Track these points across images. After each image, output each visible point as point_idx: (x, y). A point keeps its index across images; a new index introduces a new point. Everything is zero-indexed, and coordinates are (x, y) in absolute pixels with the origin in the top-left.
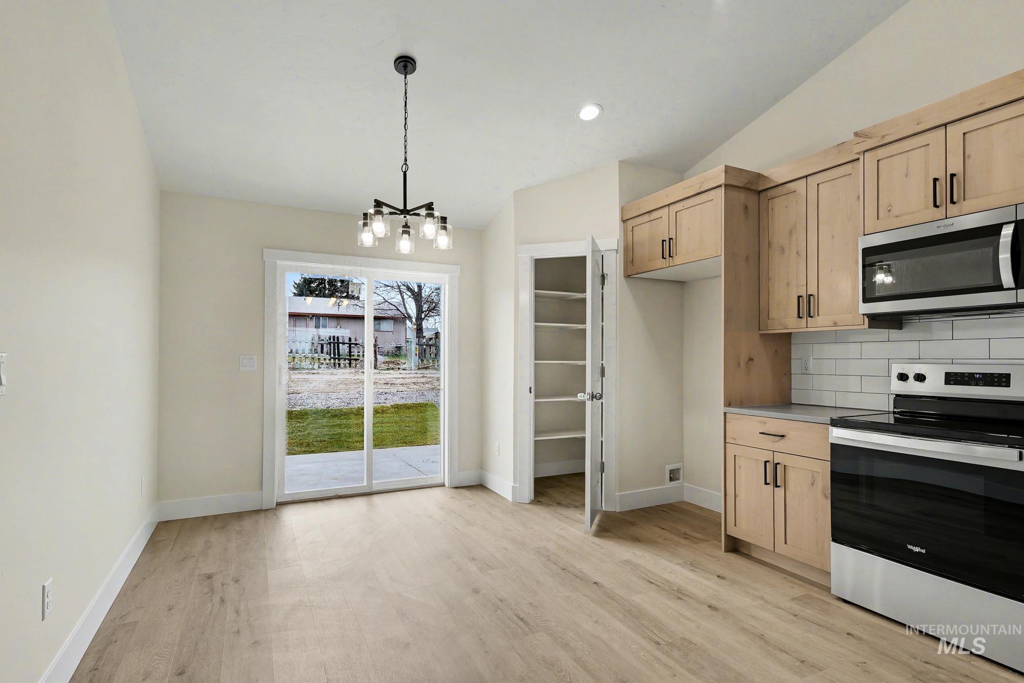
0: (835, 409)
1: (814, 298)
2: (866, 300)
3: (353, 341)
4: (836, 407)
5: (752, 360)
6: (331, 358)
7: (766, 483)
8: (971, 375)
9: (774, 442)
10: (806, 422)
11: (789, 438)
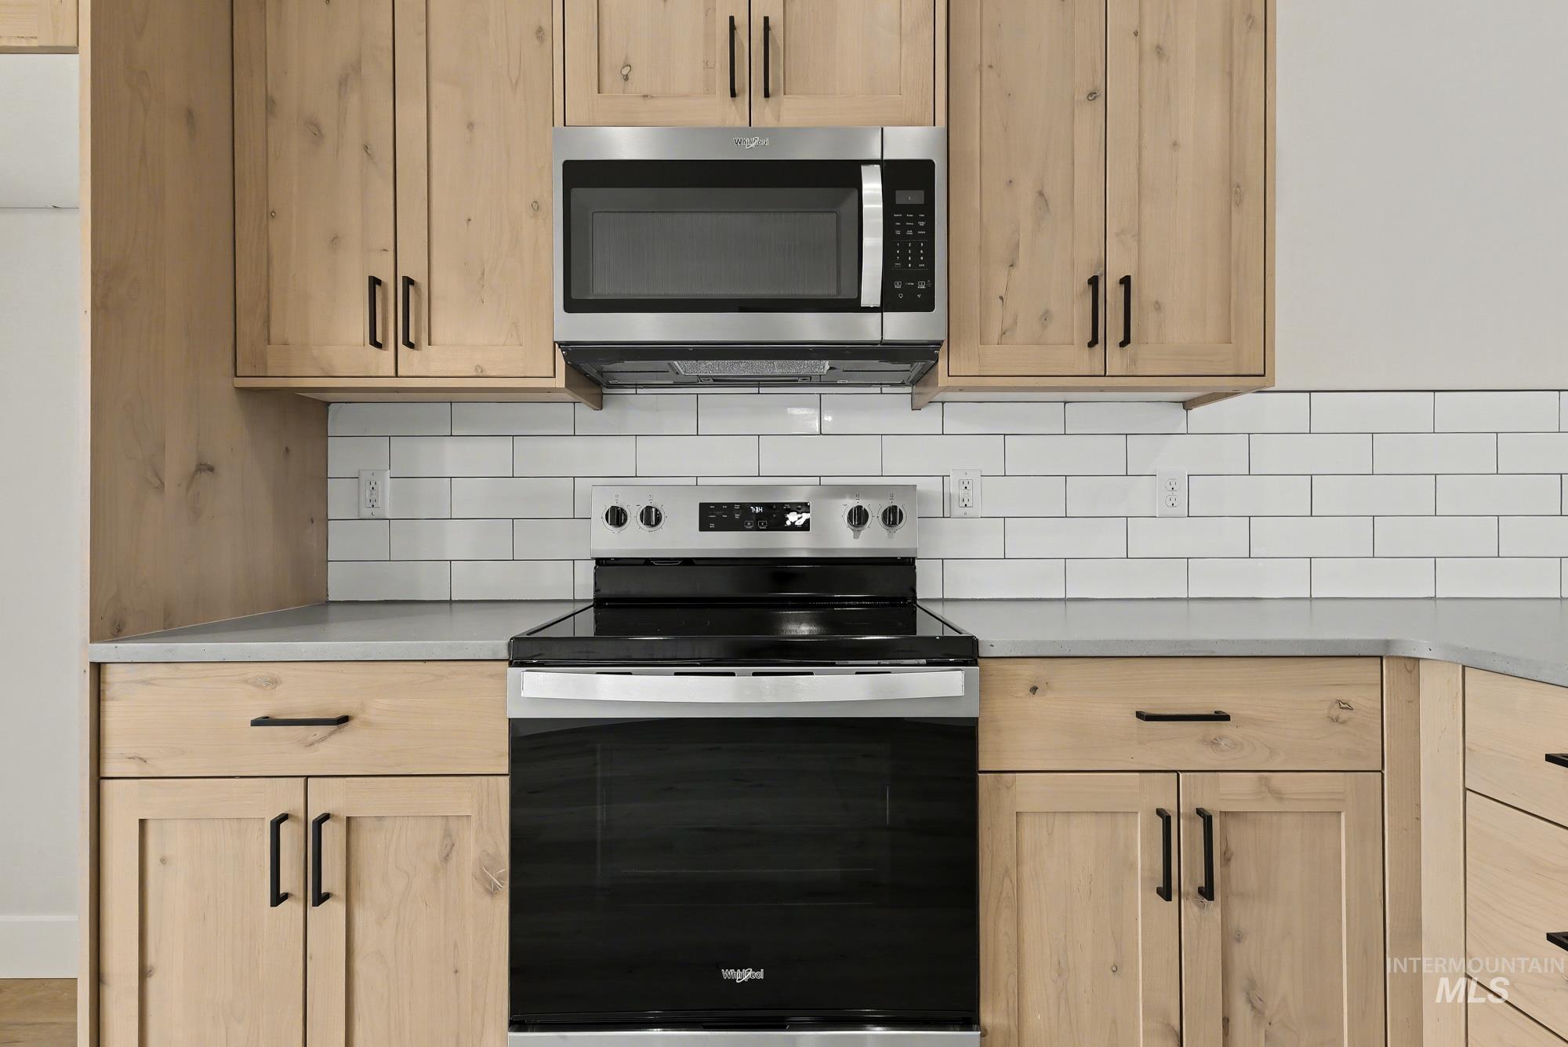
0: (447, 606)
1: (418, 292)
2: (572, 305)
4: (451, 602)
5: (211, 469)
7: (278, 898)
8: (745, 507)
9: (311, 745)
10: (427, 663)
11: (367, 724)
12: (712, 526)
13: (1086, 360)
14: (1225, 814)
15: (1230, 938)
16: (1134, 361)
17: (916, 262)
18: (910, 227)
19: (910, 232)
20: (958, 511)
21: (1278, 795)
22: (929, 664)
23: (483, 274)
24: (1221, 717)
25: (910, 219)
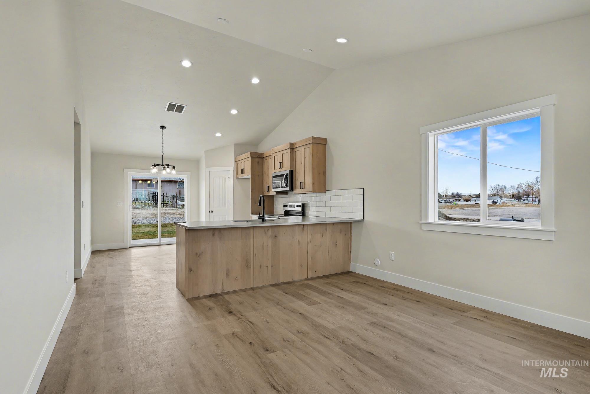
3: (165, 195)
6: (154, 203)
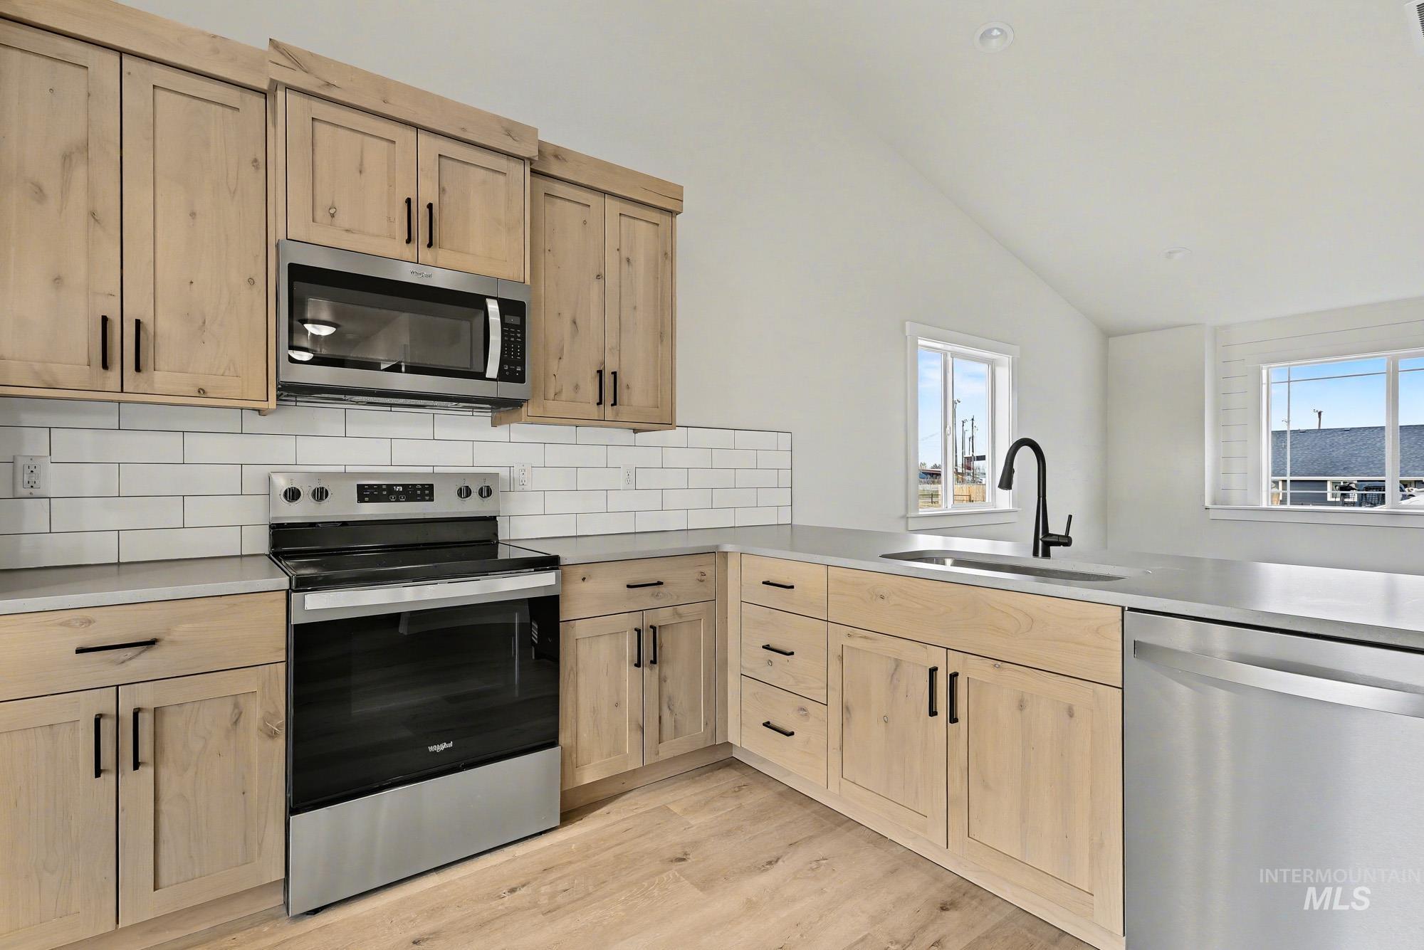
1: (146, 330)
4: (120, 564)
7: (98, 773)
8: (390, 487)
9: (123, 663)
10: (223, 597)
11: (172, 642)
12: (367, 499)
13: (594, 411)
14: (660, 626)
15: (662, 680)
16: (617, 414)
17: (515, 355)
18: (513, 337)
19: (512, 339)
20: (518, 488)
21: (680, 616)
22: (535, 571)
23: (204, 323)
24: (660, 583)
25: (513, 332)
